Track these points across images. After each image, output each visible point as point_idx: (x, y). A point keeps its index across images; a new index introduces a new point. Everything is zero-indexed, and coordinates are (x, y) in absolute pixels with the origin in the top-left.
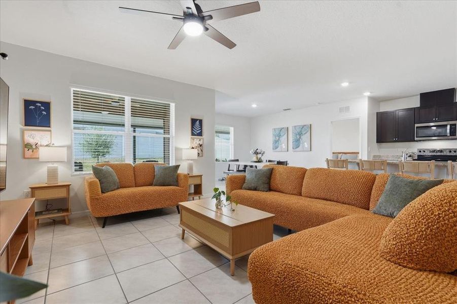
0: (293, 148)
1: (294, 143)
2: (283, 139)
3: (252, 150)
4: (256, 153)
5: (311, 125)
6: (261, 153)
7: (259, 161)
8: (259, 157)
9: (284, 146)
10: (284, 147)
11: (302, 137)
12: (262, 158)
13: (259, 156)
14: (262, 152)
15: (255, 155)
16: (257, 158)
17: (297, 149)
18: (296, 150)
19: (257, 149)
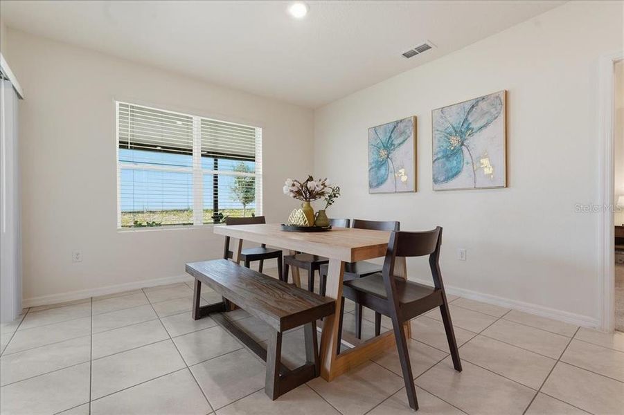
0: (435, 181)
1: (438, 164)
2: (403, 153)
3: (289, 182)
4: (305, 193)
5: (506, 93)
6: (322, 194)
7: (318, 226)
8: (316, 211)
9: (405, 176)
10: (404, 178)
11: (470, 141)
12: (330, 214)
13: (318, 205)
14: (329, 191)
15: (300, 202)
16: (309, 213)
17: (453, 183)
18: (445, 186)
19: (311, 179)
